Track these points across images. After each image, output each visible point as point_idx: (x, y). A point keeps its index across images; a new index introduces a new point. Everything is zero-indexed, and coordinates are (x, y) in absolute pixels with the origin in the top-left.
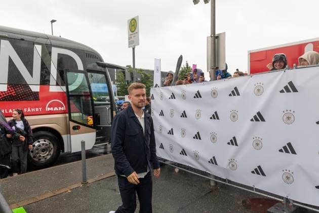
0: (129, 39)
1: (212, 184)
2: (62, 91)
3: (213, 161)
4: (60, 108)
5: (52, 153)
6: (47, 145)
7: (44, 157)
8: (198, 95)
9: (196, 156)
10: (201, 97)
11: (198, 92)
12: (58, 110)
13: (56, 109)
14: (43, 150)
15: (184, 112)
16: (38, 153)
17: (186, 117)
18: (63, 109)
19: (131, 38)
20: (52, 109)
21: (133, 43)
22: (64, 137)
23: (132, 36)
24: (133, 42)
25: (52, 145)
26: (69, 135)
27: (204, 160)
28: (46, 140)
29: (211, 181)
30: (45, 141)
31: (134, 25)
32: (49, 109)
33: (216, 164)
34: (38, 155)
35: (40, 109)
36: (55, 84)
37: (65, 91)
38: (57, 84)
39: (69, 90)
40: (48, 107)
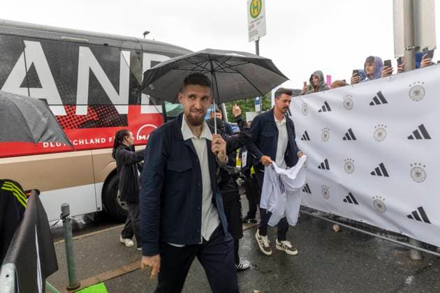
0: (250, 29)
1: (415, 256)
2: (157, 112)
3: (420, 215)
8: (380, 99)
9: (380, 206)
10: (385, 101)
11: (380, 94)
15: (350, 131)
17: (354, 139)
19: (253, 26)
20: (144, 137)
21: (255, 34)
23: (255, 23)
24: (256, 32)
27: (397, 212)
29: (412, 252)
31: (257, 7)
32: (141, 138)
33: (427, 221)
36: (148, 103)
37: (161, 111)
38: (151, 103)
39: (167, 111)
40: (140, 135)
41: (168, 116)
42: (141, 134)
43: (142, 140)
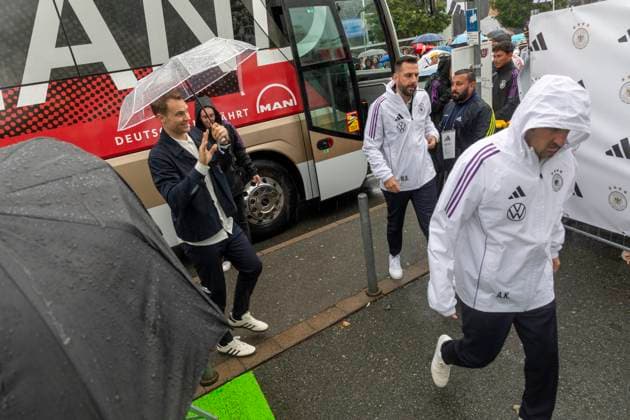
2: (285, 60)
4: (285, 103)
5: (281, 204)
6: (268, 189)
7: (267, 215)
12: (280, 107)
13: (277, 105)
14: (265, 202)
16: (255, 209)
18: (291, 104)
20: (268, 107)
22: (302, 167)
25: (279, 190)
26: (311, 162)
28: (267, 179)
30: (264, 181)
32: (263, 109)
34: (256, 213)
35: (245, 110)
36: (267, 46)
37: (291, 58)
38: (272, 46)
39: (301, 55)
40: (260, 104)
41: (303, 65)
42: (263, 103)
43: (266, 112)
